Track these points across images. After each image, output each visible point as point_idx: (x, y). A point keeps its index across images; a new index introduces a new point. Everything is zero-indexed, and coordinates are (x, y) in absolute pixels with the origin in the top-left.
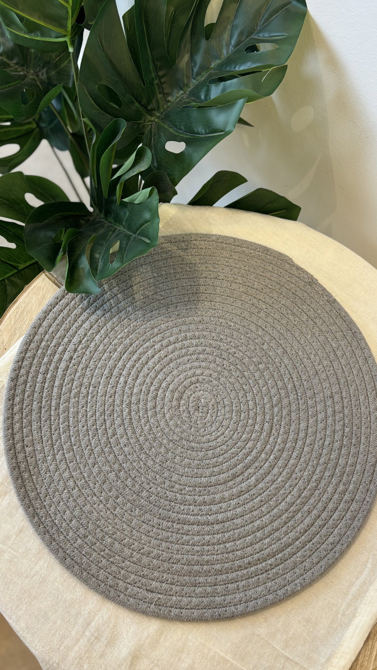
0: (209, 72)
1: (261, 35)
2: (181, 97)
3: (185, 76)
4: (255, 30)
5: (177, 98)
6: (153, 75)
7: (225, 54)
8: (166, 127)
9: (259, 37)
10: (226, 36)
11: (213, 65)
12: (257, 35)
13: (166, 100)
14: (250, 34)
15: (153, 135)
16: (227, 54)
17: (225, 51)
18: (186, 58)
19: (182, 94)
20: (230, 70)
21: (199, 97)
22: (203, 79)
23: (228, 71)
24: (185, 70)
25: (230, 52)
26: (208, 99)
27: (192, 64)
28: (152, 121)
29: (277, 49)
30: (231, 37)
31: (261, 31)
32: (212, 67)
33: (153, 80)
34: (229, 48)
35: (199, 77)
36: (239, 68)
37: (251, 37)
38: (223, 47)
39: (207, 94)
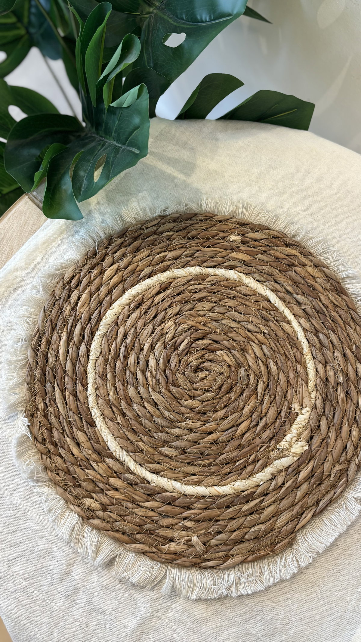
8: (166, 17)
15: (151, 29)
28: (149, 13)
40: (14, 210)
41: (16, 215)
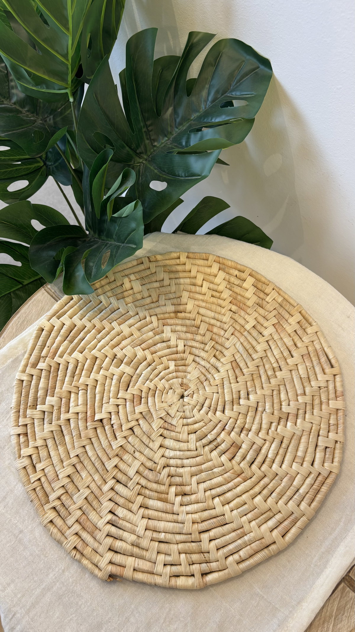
0: (190, 122)
1: (233, 93)
2: (166, 143)
3: (169, 125)
4: (229, 89)
5: (162, 143)
6: (142, 124)
7: (204, 109)
8: (152, 168)
9: (232, 95)
10: (204, 93)
11: (193, 117)
12: (231, 93)
13: (153, 145)
14: (224, 92)
15: (141, 174)
16: (205, 108)
17: (203, 106)
18: (170, 110)
19: (167, 140)
20: (207, 121)
21: (181, 144)
22: (184, 128)
23: (206, 122)
24: (169, 121)
25: (207, 107)
26: (188, 146)
27: (175, 116)
28: (140, 163)
29: (247, 105)
30: (209, 94)
31: (233, 90)
32: (192, 118)
33: (142, 129)
34: (207, 104)
35: (181, 127)
36: (215, 120)
37: (225, 95)
38: (201, 102)
39: (188, 142)
40: (34, 299)
41: (35, 303)
